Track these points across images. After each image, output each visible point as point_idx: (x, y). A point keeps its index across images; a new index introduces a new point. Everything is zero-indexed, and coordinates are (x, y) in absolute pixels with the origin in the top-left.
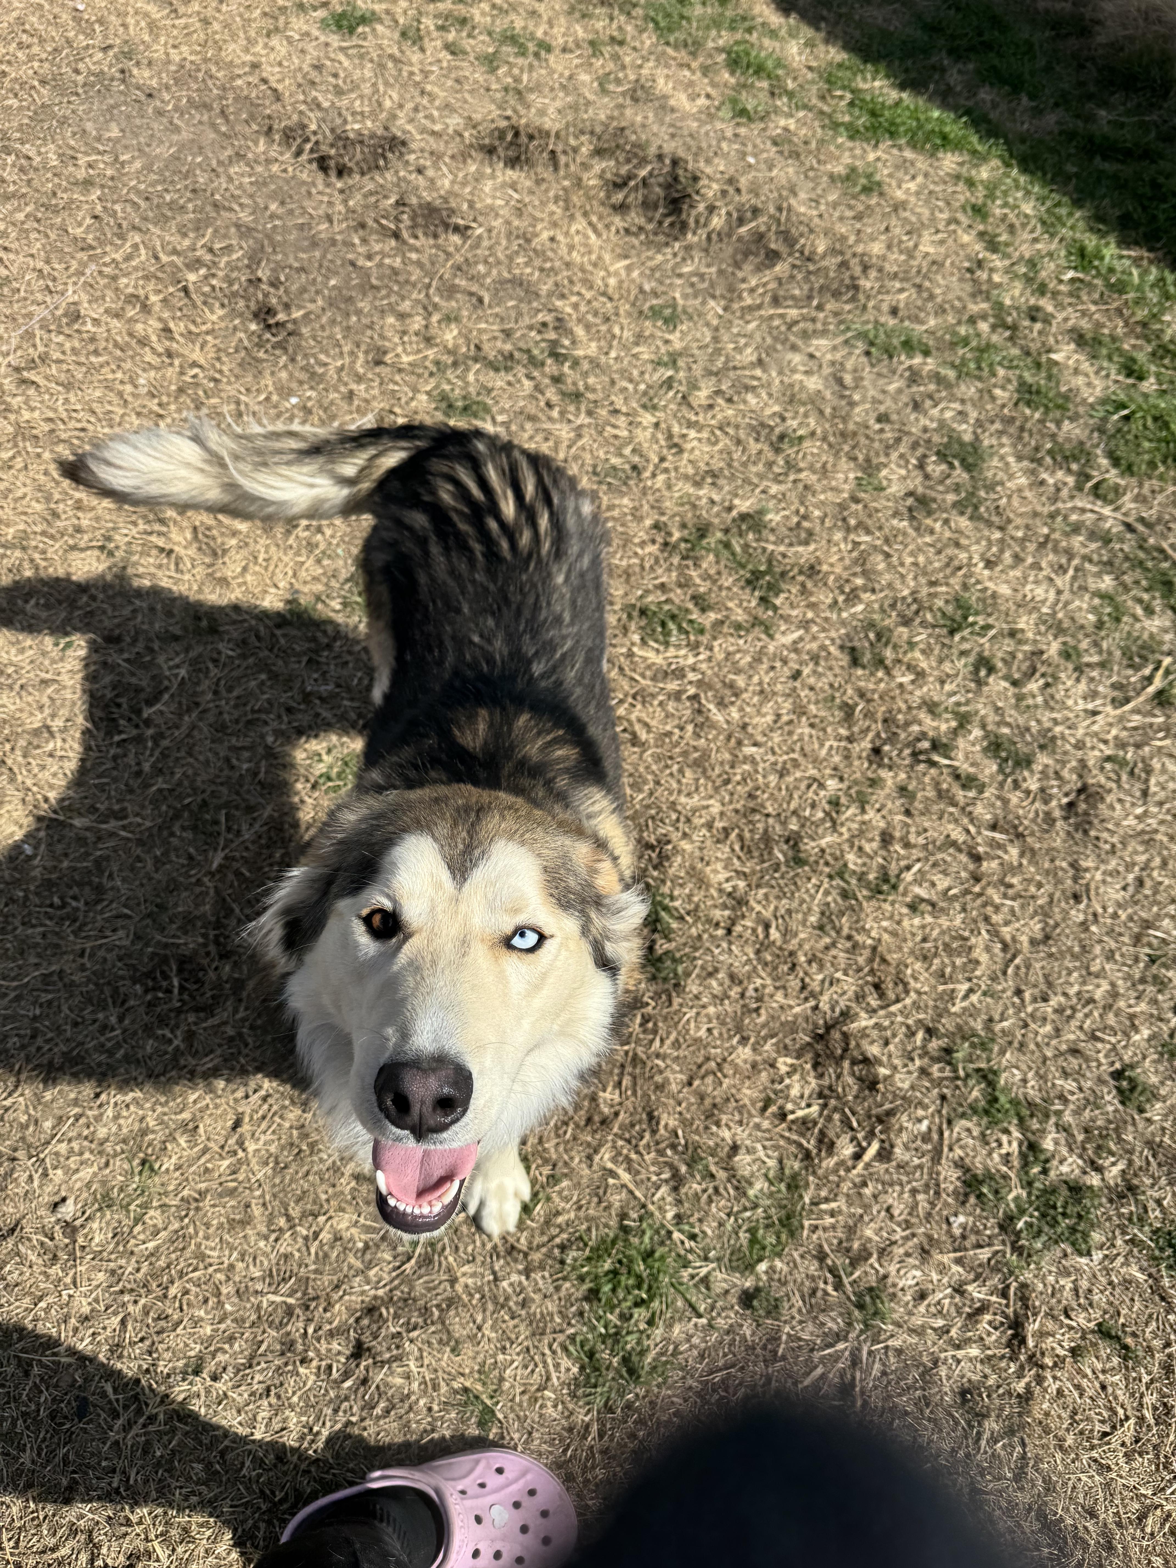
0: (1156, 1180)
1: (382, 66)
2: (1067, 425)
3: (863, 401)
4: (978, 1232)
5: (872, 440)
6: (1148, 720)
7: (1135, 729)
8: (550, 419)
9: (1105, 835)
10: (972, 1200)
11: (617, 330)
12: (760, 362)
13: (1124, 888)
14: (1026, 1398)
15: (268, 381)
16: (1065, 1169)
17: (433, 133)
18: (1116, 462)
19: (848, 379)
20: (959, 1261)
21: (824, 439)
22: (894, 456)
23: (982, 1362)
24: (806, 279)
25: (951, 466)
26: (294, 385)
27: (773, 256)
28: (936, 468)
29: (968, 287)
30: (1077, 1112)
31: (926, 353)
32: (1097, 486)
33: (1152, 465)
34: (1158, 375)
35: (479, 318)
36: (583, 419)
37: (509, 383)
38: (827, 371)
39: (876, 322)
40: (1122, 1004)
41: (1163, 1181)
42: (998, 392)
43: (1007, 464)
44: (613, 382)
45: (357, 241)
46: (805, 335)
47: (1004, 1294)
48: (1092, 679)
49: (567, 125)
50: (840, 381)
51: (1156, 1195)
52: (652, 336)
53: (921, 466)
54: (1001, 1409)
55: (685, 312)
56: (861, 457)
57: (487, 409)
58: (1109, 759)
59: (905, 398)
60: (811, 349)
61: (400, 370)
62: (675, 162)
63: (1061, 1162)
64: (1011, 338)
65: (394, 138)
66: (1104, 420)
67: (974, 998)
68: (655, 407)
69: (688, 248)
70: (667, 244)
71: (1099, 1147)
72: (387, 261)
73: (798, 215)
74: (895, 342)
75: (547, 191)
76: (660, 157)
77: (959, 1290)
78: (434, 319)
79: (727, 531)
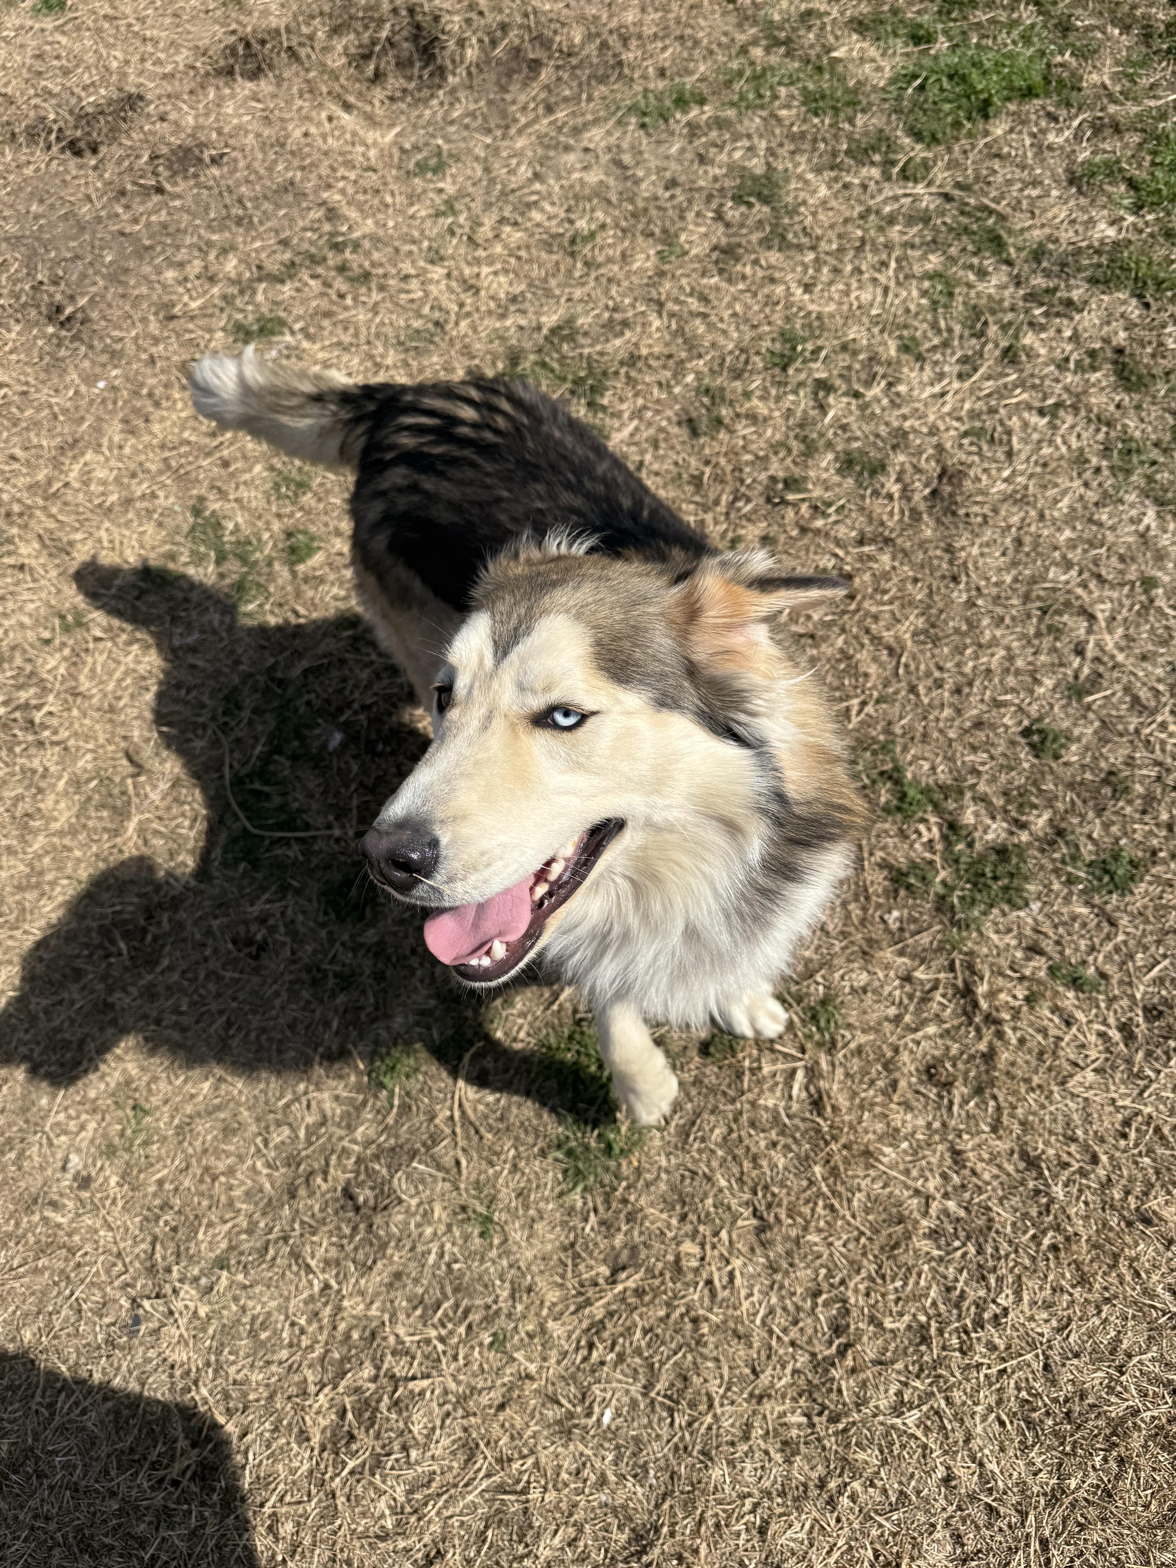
0: (1083, 816)
1: (99, 30)
2: (860, 119)
3: (648, 175)
4: (915, 921)
5: (665, 210)
6: (1001, 382)
7: (989, 395)
8: (346, 308)
9: (976, 509)
10: (902, 893)
11: (389, 199)
12: (537, 176)
13: (1004, 554)
14: (989, 1057)
15: (73, 376)
16: (990, 837)
17: (165, 76)
18: (918, 136)
19: (627, 158)
20: (901, 953)
21: (617, 226)
22: (690, 216)
23: (941, 1036)
24: (574, 76)
25: (750, 205)
26: (98, 370)
27: (535, 65)
28: (733, 213)
29: (733, 19)
30: (993, 780)
31: (702, 102)
32: (903, 170)
33: (957, 125)
34: (945, 32)
35: (254, 239)
36: (376, 296)
37: (298, 290)
38: (605, 158)
39: (646, 90)
40: (1020, 663)
41: (1091, 815)
42: (784, 113)
43: (806, 182)
44: (397, 250)
45: (120, 210)
46: (577, 131)
47: (952, 968)
48: (936, 363)
49: (295, 16)
50: (619, 163)
51: (1086, 830)
52: (425, 191)
53: (719, 217)
54: (966, 1073)
55: (451, 155)
56: (657, 231)
57: (282, 323)
58: (966, 434)
59: (689, 156)
60: (585, 143)
61: (192, 318)
62: (411, 11)
63: (985, 832)
64: (787, 54)
65: (130, 96)
66: (899, 98)
67: (869, 709)
68: (442, 259)
69: (453, 91)
70: (432, 96)
71: (1021, 805)
72: (153, 218)
73: (545, 13)
74: (668, 103)
75: (289, 88)
76: (395, 11)
77: (907, 978)
78: (212, 257)
79: (540, 351)
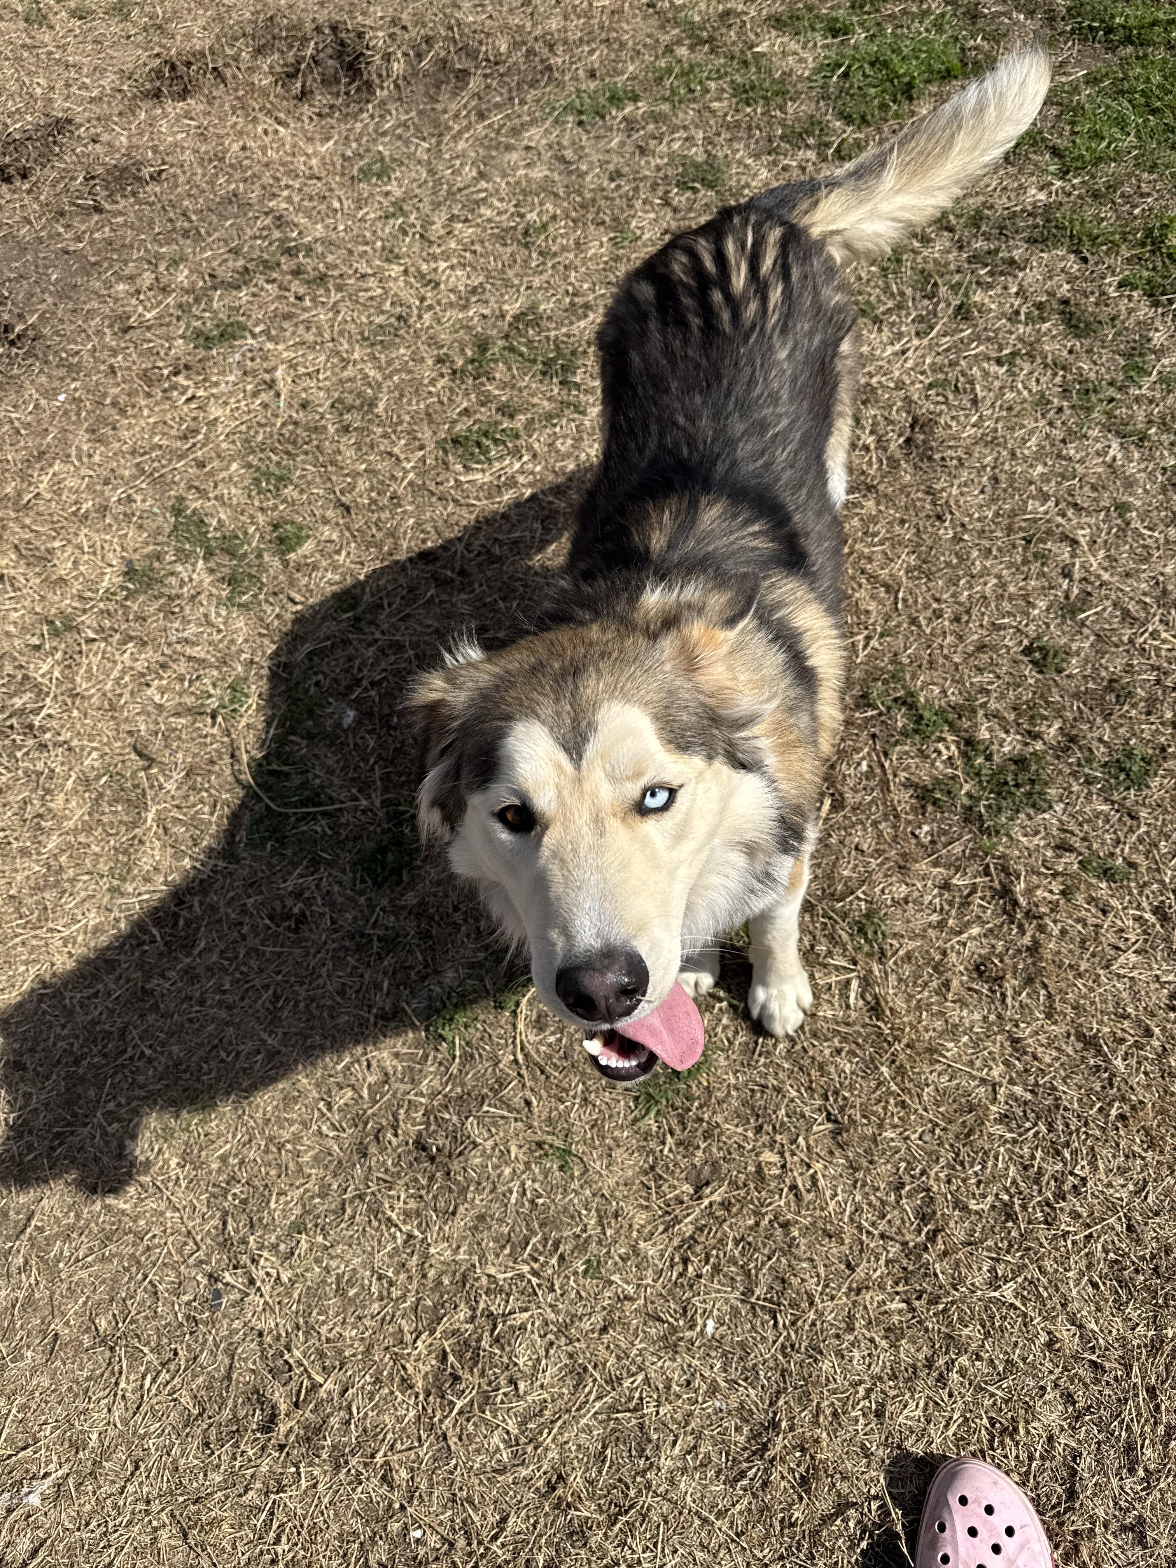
0: (1092, 723)
1: (19, 59)
2: (790, 107)
3: (591, 169)
4: (945, 833)
5: (613, 199)
6: (956, 338)
7: (947, 350)
8: (305, 310)
9: (950, 453)
10: (930, 808)
11: (336, 205)
12: (481, 175)
13: (982, 492)
14: (1034, 949)
15: (31, 390)
16: (1006, 749)
17: (92, 100)
18: (848, 119)
19: (569, 154)
20: (936, 864)
21: (567, 216)
22: (638, 204)
23: (985, 936)
24: (502, 84)
25: (695, 190)
26: (56, 384)
27: (463, 75)
28: (680, 199)
29: (654, 22)
30: (1002, 697)
31: (635, 99)
32: (838, 151)
33: (884, 107)
34: (861, 24)
35: (203, 250)
36: (335, 296)
37: (254, 295)
38: (547, 155)
39: (578, 91)
40: (1012, 589)
41: (1099, 720)
42: (716, 105)
43: (746, 166)
44: (351, 252)
45: (62, 230)
46: (515, 132)
47: (987, 873)
48: (893, 324)
49: (218, 37)
50: (563, 160)
51: (1096, 734)
52: (372, 195)
53: (667, 203)
54: (1015, 967)
55: (394, 160)
56: (607, 219)
57: (243, 327)
58: (931, 386)
59: (629, 149)
60: (525, 142)
61: (149, 328)
62: (334, 29)
63: (1001, 745)
64: (712, 51)
65: (58, 121)
66: (825, 86)
67: (874, 643)
68: (397, 257)
69: (383, 104)
70: (361, 110)
71: (1032, 717)
72: (96, 235)
73: (469, 25)
74: (602, 101)
75: (221, 106)
76: (318, 30)
77: (946, 886)
78: (162, 268)
79: (507, 337)
